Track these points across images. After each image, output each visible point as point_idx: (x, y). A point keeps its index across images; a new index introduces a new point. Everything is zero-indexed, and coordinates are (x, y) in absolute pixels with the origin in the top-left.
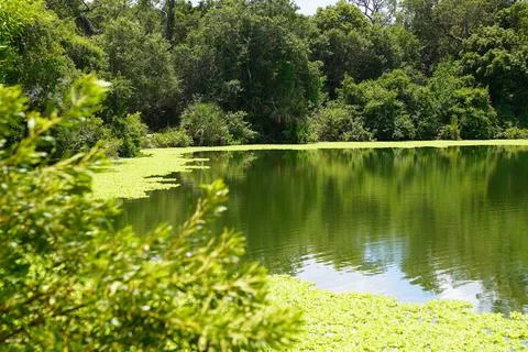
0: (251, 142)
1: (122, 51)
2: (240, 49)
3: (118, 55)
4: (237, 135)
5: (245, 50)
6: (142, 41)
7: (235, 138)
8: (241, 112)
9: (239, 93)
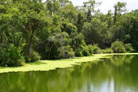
0: (132, 52)
1: (94, 27)
2: (130, 26)
3: (93, 28)
4: (128, 50)
5: (131, 26)
6: (100, 24)
7: (127, 51)
8: (130, 44)
9: (129, 38)
